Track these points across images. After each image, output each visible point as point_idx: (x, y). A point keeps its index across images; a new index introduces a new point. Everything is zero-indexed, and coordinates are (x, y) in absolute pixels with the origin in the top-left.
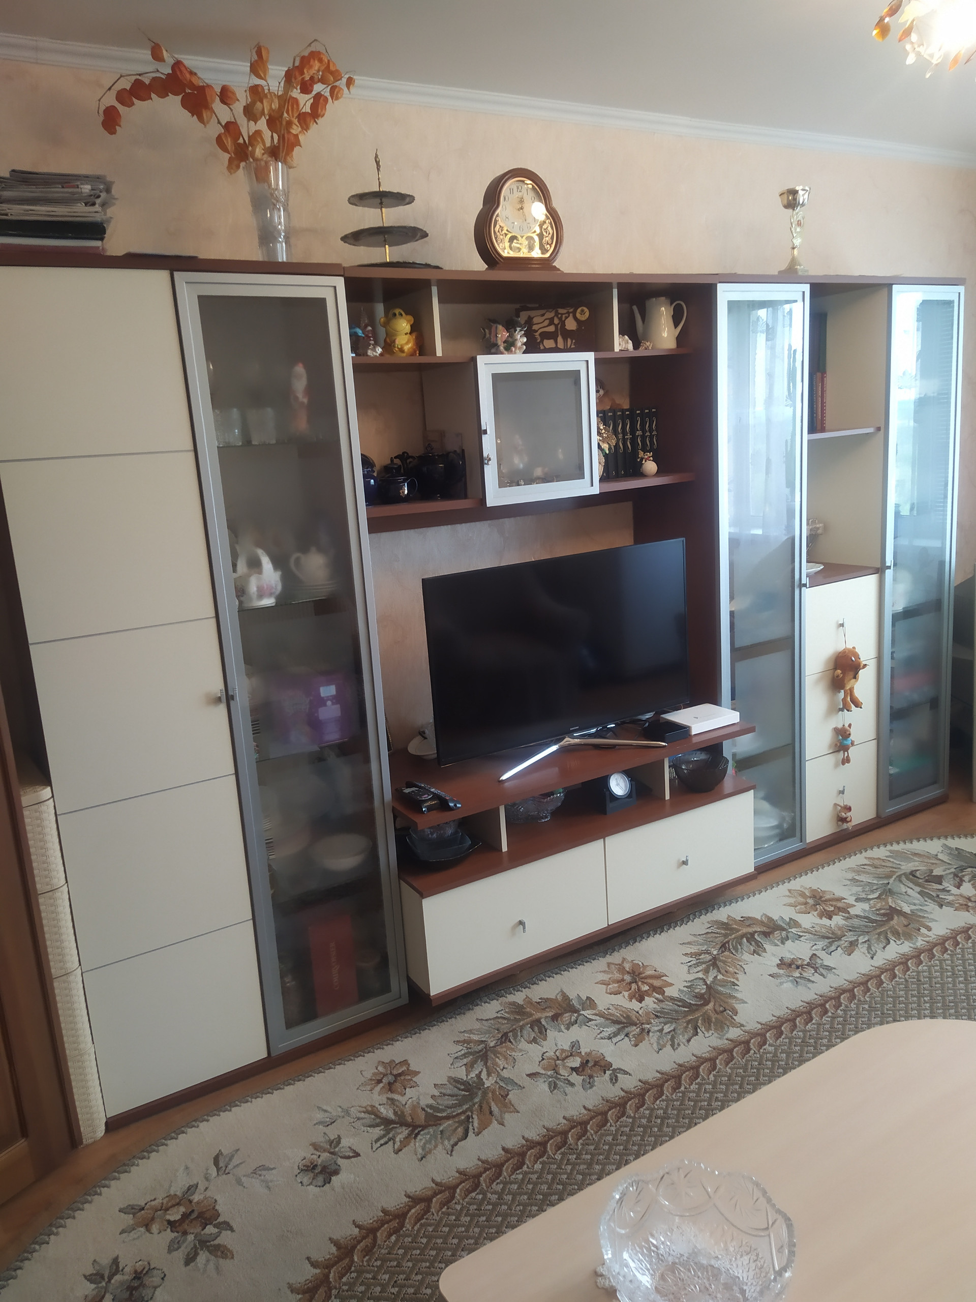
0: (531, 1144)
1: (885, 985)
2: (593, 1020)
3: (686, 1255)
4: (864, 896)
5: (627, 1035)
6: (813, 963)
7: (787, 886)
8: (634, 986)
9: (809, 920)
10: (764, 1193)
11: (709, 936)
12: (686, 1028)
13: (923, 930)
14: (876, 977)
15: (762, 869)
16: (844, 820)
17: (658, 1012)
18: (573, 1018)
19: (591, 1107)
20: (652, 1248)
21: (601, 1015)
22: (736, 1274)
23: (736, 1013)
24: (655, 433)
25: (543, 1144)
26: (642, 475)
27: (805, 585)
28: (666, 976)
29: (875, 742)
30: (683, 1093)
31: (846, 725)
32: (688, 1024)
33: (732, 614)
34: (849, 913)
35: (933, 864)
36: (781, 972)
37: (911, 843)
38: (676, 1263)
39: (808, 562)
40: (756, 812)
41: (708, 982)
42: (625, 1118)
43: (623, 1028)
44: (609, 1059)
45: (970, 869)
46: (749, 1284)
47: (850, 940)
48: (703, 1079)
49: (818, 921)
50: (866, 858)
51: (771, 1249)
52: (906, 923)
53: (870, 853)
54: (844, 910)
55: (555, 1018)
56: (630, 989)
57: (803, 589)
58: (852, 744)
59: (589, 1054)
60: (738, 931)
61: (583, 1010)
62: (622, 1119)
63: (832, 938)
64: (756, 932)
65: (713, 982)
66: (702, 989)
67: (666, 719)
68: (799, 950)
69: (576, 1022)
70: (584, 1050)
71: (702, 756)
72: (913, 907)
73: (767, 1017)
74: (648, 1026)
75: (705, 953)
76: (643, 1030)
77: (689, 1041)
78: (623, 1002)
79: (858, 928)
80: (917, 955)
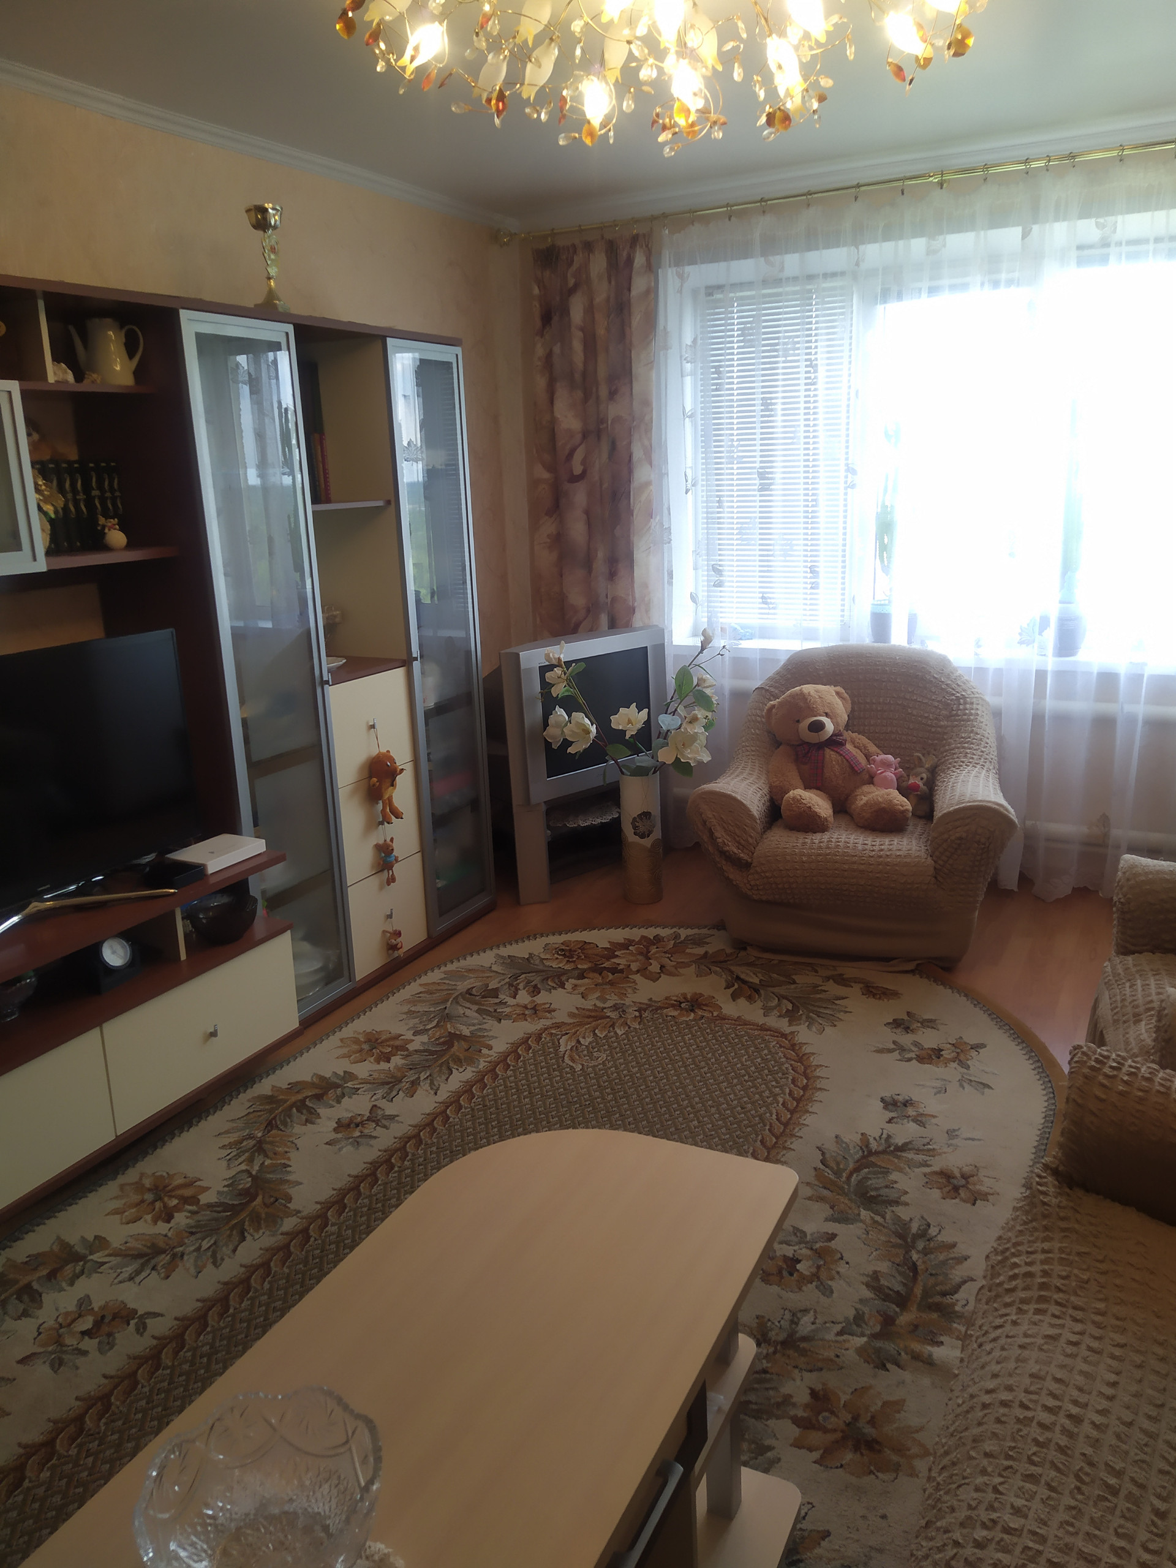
0: (30, 1450)
1: (451, 1120)
2: (106, 1263)
3: (253, 1512)
4: (422, 1028)
5: (154, 1268)
6: (375, 1117)
7: (339, 1035)
8: (158, 1205)
9: (364, 1069)
10: (339, 1401)
11: (251, 1116)
12: (230, 1236)
13: (485, 1051)
14: (441, 1114)
15: (308, 1023)
16: (394, 948)
17: (192, 1227)
18: (78, 1269)
19: (113, 1373)
20: (208, 1521)
21: (116, 1254)
22: (316, 1510)
23: (289, 1199)
24: (117, 494)
25: (49, 1444)
26: (106, 548)
27: (327, 682)
28: (200, 1180)
29: (420, 854)
30: (233, 1315)
31: (388, 840)
32: (232, 1231)
33: (245, 723)
34: (407, 1050)
35: (488, 977)
36: (340, 1136)
37: (465, 959)
38: (241, 1528)
39: (327, 656)
40: (296, 957)
41: (254, 1173)
42: (160, 1371)
43: (148, 1261)
44: (132, 1305)
45: (523, 976)
46: (333, 1516)
47: (412, 1079)
48: (256, 1290)
49: (376, 1067)
50: (420, 985)
51: (354, 1463)
52: (466, 1047)
53: (424, 979)
54: (403, 1048)
55: (52, 1275)
56: (154, 1209)
57: (326, 686)
58: (396, 860)
59: (102, 1308)
60: (286, 1101)
61: (91, 1254)
62: (157, 1374)
63: (391, 1084)
64: (307, 1097)
65: (259, 1171)
66: (247, 1182)
67: (173, 860)
68: (357, 1105)
69: (82, 1272)
70: (96, 1306)
71: (224, 900)
72: (473, 1028)
73: (326, 1193)
74: (181, 1249)
75: (247, 1139)
76: (174, 1256)
77: (234, 1251)
78: (147, 1228)
79: (419, 1064)
80: (480, 1080)
